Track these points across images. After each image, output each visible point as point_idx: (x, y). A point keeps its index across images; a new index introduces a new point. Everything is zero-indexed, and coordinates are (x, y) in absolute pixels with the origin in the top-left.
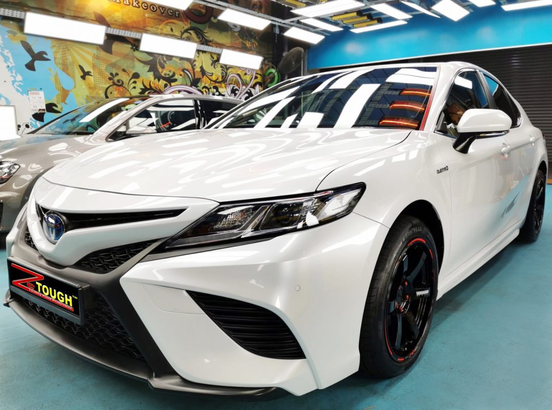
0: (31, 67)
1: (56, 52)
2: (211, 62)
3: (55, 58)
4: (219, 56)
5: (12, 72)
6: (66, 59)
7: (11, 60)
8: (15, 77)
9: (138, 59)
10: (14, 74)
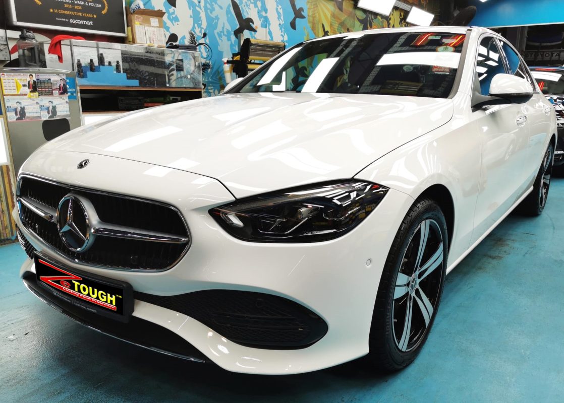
0: (293, 25)
1: (309, 9)
2: (400, 20)
3: (308, 16)
4: (407, 13)
5: (282, 32)
6: (315, 17)
7: (282, 18)
8: (283, 37)
9: (358, 19)
10: (283, 34)
